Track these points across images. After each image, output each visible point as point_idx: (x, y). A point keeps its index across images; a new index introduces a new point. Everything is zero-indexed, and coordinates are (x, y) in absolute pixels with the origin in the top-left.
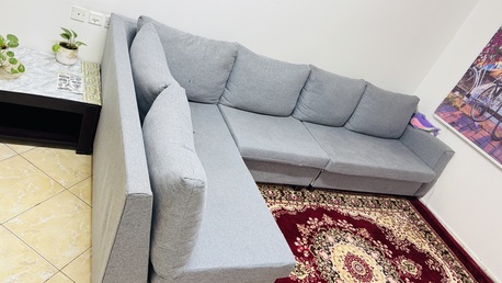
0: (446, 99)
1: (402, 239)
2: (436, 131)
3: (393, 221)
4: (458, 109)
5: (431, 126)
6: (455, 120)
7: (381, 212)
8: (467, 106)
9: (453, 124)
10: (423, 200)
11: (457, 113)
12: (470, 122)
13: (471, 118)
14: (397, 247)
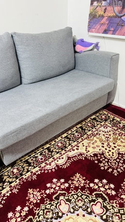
0: (90, 15)
1: (115, 156)
2: (97, 46)
3: (101, 140)
4: (103, 17)
5: (91, 44)
6: (105, 27)
7: (88, 138)
8: (109, 8)
9: (105, 32)
10: (115, 103)
11: (104, 20)
12: (117, 20)
13: (117, 16)
14: (115, 173)
